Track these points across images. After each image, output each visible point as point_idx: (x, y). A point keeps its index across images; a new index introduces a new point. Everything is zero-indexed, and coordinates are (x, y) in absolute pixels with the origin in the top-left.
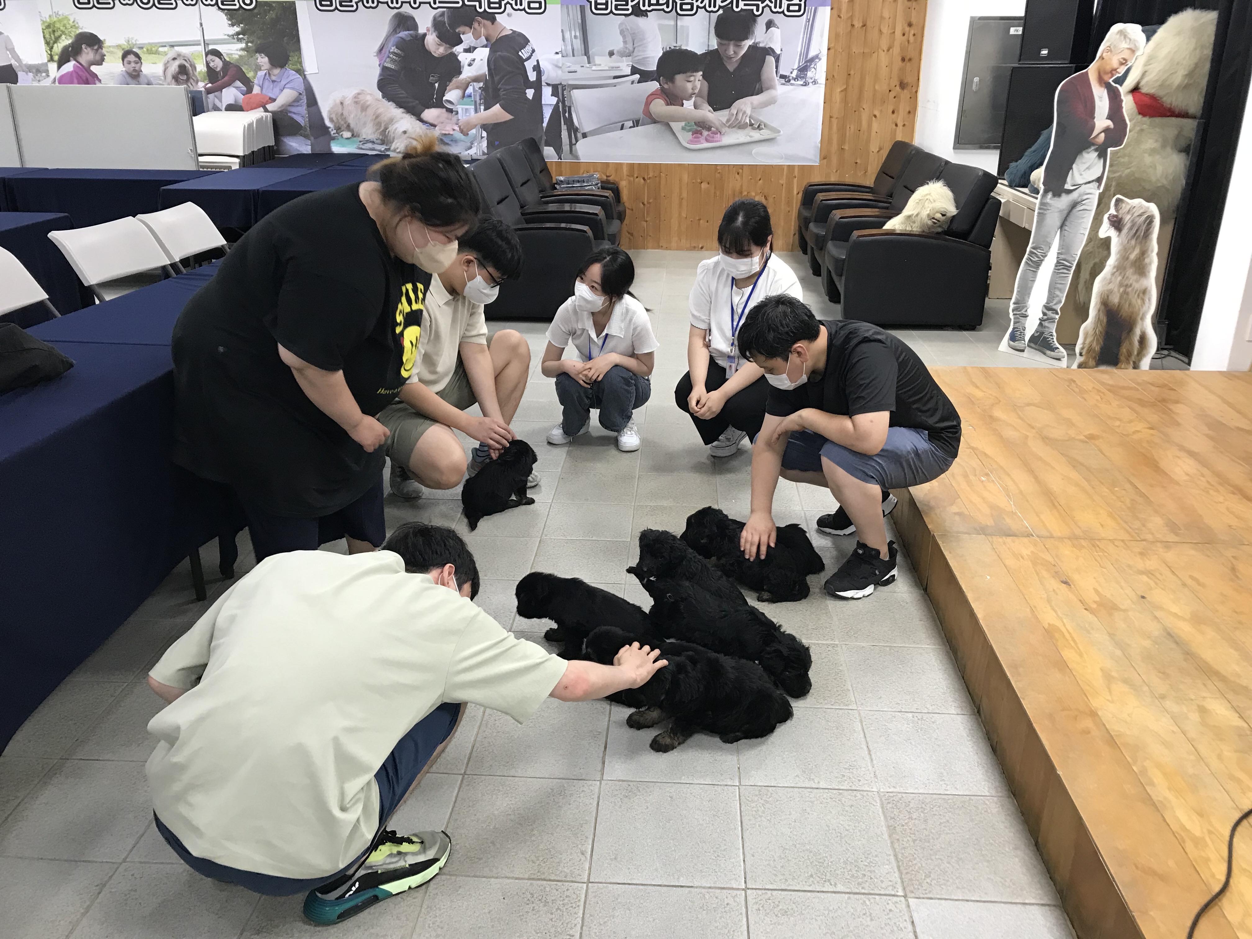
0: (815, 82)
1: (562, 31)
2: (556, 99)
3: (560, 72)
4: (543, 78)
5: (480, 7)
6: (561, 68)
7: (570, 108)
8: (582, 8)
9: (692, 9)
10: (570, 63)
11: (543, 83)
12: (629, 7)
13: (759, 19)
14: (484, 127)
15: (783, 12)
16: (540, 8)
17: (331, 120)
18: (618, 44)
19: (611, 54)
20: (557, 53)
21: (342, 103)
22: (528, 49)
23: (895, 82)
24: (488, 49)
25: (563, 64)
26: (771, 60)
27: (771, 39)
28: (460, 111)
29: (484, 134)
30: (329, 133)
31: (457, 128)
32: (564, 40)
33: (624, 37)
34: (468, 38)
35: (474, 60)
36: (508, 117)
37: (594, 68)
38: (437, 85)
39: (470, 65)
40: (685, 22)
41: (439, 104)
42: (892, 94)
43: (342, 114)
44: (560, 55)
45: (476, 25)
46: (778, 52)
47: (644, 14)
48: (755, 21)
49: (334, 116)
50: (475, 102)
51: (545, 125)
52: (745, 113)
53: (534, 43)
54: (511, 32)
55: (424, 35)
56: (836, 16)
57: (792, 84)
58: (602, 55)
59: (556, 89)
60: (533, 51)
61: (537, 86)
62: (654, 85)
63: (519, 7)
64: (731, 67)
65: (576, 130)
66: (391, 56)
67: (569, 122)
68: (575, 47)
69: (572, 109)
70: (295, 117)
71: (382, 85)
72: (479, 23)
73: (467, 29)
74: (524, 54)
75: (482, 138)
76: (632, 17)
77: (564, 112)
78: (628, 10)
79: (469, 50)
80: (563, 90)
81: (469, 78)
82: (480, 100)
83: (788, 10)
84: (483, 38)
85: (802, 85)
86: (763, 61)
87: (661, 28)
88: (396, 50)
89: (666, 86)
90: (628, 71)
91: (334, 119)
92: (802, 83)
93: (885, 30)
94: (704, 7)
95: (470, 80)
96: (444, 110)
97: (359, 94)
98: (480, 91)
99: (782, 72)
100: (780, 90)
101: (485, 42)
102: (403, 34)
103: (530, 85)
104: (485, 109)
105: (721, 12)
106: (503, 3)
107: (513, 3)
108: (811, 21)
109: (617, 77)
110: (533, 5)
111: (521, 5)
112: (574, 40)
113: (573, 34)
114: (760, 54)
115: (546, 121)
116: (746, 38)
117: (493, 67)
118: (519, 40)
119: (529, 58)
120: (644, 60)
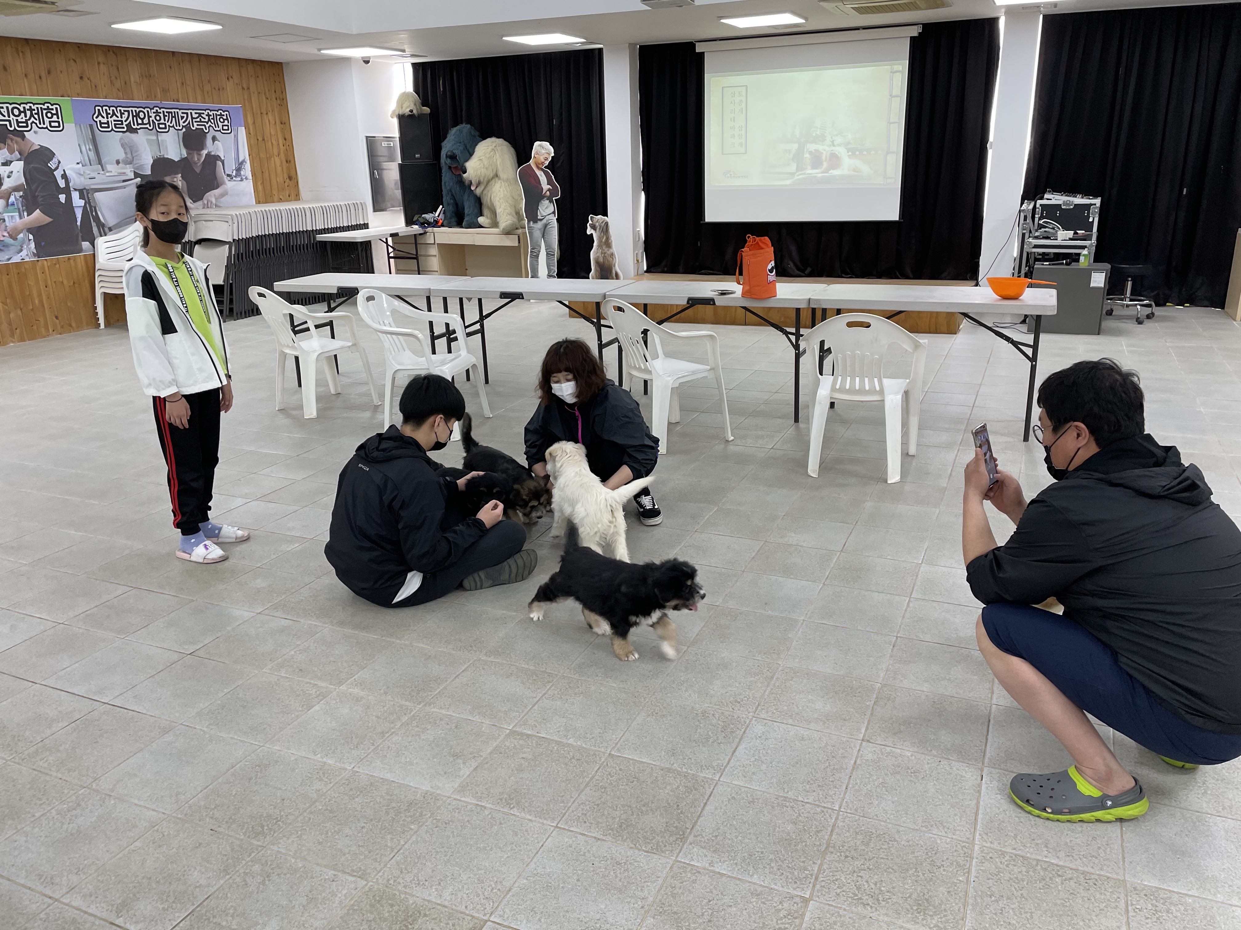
0: (247, 179)
1: (79, 145)
2: (84, 201)
3: (82, 179)
4: (71, 185)
5: (11, 127)
6: (82, 175)
7: (95, 208)
8: (91, 126)
9: (165, 128)
10: (89, 171)
11: (72, 189)
12: (124, 126)
13: (208, 135)
14: (30, 230)
16: (59, 126)
18: (121, 155)
19: (118, 162)
20: (78, 163)
22: (55, 160)
23: (286, 176)
24: (22, 162)
25: (84, 172)
26: (219, 163)
27: (217, 149)
29: (31, 237)
31: (6, 234)
32: (81, 152)
33: (124, 149)
34: (4, 154)
35: (12, 172)
36: (49, 220)
37: (108, 174)
39: (9, 177)
40: (162, 137)
42: (286, 184)
44: (80, 165)
45: (9, 141)
46: (223, 158)
47: (135, 131)
48: (206, 136)
50: (19, 209)
51: (79, 223)
52: (211, 202)
53: (59, 155)
54: (39, 147)
56: (248, 133)
58: (112, 164)
59: (83, 192)
60: (59, 162)
61: (67, 191)
63: (42, 126)
64: (198, 170)
65: (103, 225)
67: (97, 219)
68: (91, 158)
69: (97, 208)
72: (12, 140)
74: (52, 165)
75: (30, 240)
76: (128, 133)
77: (92, 211)
78: (124, 128)
80: (88, 194)
81: (10, 188)
82: (22, 206)
83: (223, 130)
84: (17, 153)
85: (240, 181)
86: (215, 165)
87: (148, 141)
90: (132, 176)
92: (239, 179)
93: (274, 142)
94: (173, 126)
95: (10, 190)
99: (227, 173)
100: (229, 185)
101: (19, 156)
103: (61, 191)
104: (28, 216)
105: (184, 130)
106: (29, 122)
107: (37, 122)
108: (236, 137)
109: (124, 181)
110: (53, 124)
111: (44, 124)
112: (89, 152)
113: (88, 147)
114: (213, 160)
115: (79, 220)
116: (202, 149)
117: (28, 177)
118: (46, 154)
119: (57, 168)
120: (141, 167)
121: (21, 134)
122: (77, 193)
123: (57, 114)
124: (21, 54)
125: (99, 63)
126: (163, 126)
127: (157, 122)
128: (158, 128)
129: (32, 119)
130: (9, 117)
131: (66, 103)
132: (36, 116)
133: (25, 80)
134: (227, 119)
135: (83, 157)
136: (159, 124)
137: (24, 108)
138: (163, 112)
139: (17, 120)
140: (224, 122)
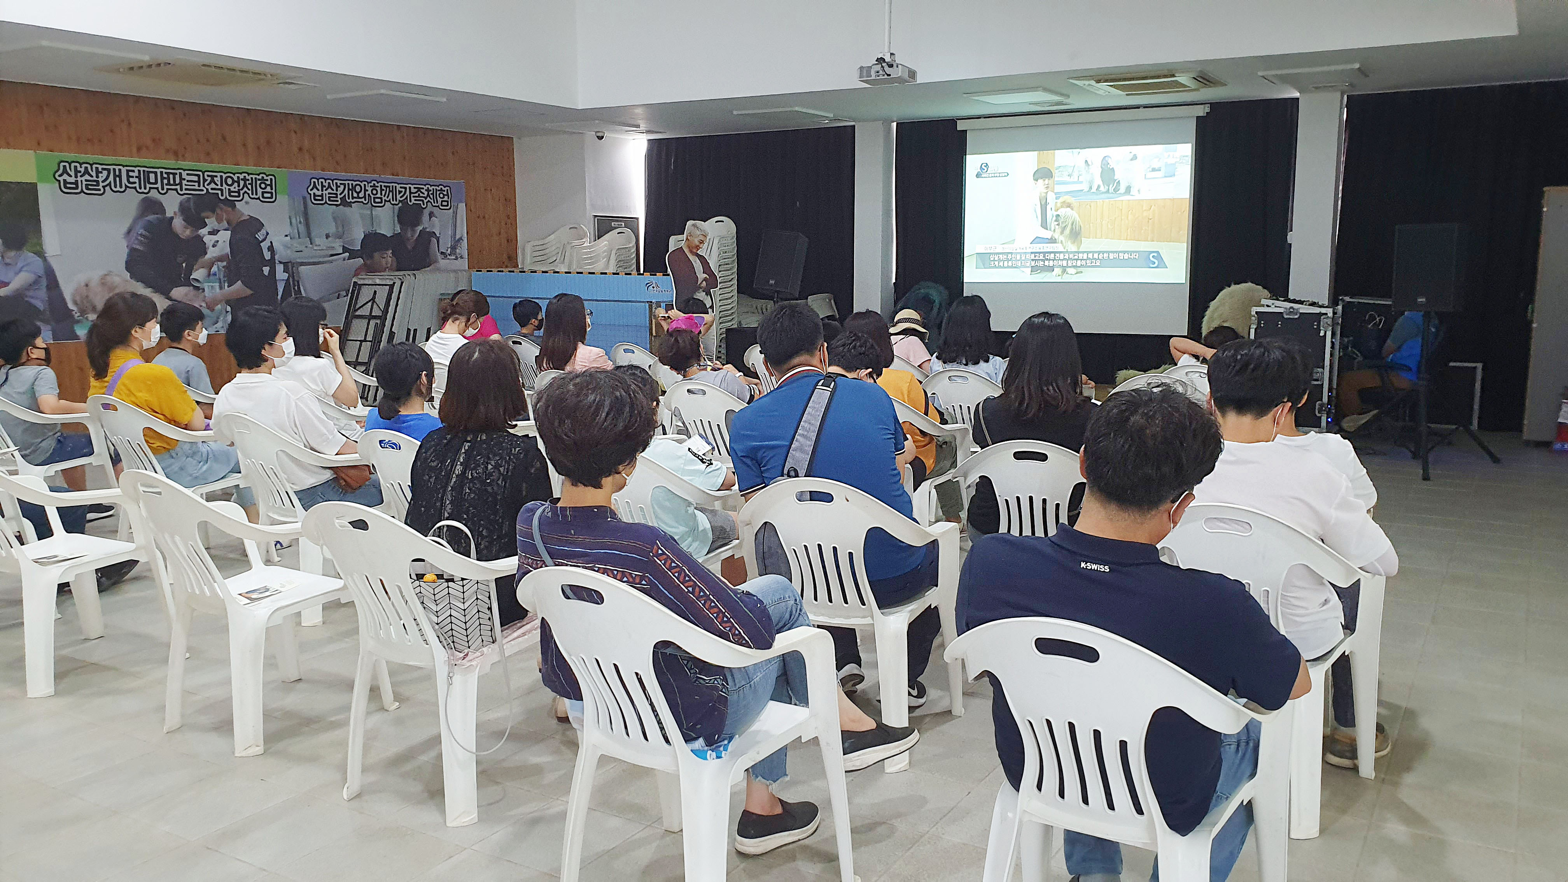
0: (461, 257)
1: (290, 218)
2: (287, 275)
3: (289, 252)
4: (276, 257)
5: (222, 195)
6: (289, 248)
7: (298, 282)
8: (304, 198)
9: (381, 202)
10: (296, 245)
11: (277, 262)
12: (339, 199)
13: (425, 211)
14: (228, 302)
15: (438, 206)
16: (271, 198)
17: (75, 303)
18: (332, 229)
20: (286, 236)
21: (87, 285)
22: (263, 232)
24: (230, 232)
25: (291, 245)
26: (434, 241)
27: (433, 226)
28: (206, 289)
29: (229, 309)
30: (73, 316)
31: (204, 305)
32: (291, 224)
33: (336, 222)
34: (211, 223)
35: (217, 242)
36: (249, 292)
37: (315, 248)
38: (184, 265)
39: (214, 246)
40: (377, 211)
41: (187, 283)
43: (87, 297)
44: (288, 238)
45: (218, 211)
46: (438, 235)
47: (349, 205)
48: (422, 212)
49: (78, 298)
53: (267, 227)
54: (248, 217)
55: (172, 218)
56: (469, 209)
57: (448, 259)
58: (321, 237)
59: (287, 266)
60: (268, 234)
62: (360, 261)
63: (254, 196)
64: (410, 247)
66: (139, 238)
68: (300, 231)
69: (300, 282)
70: (33, 301)
71: (129, 266)
72: (221, 209)
73: (210, 214)
74: (260, 236)
76: (341, 207)
77: (294, 284)
79: (214, 232)
80: (293, 267)
81: (214, 258)
82: (224, 277)
83: (442, 205)
84: (225, 222)
85: (454, 259)
86: (429, 242)
87: (362, 216)
88: (144, 233)
89: (368, 262)
91: (79, 302)
92: (454, 258)
93: (495, 221)
94: (390, 201)
95: (214, 260)
96: (192, 288)
97: (106, 275)
98: (223, 269)
100: (442, 263)
101: (227, 226)
102: (151, 217)
103: (265, 263)
104: (228, 287)
105: (400, 205)
106: (242, 192)
107: (250, 192)
108: (455, 213)
109: (332, 255)
110: (266, 195)
111: (256, 195)
112: (299, 225)
113: (298, 220)
114: (427, 236)
115: (280, 294)
116: (418, 225)
117: (234, 248)
118: (255, 224)
119: (264, 240)
120: (352, 242)
122: (282, 266)
123: (271, 185)
125: (320, 136)
126: (379, 200)
127: (372, 196)
128: (374, 202)
129: (245, 189)
130: (222, 185)
131: (282, 174)
132: (250, 187)
133: (243, 150)
134: (448, 195)
135: (293, 230)
136: (374, 198)
137: (238, 177)
138: (381, 186)
140: (444, 198)
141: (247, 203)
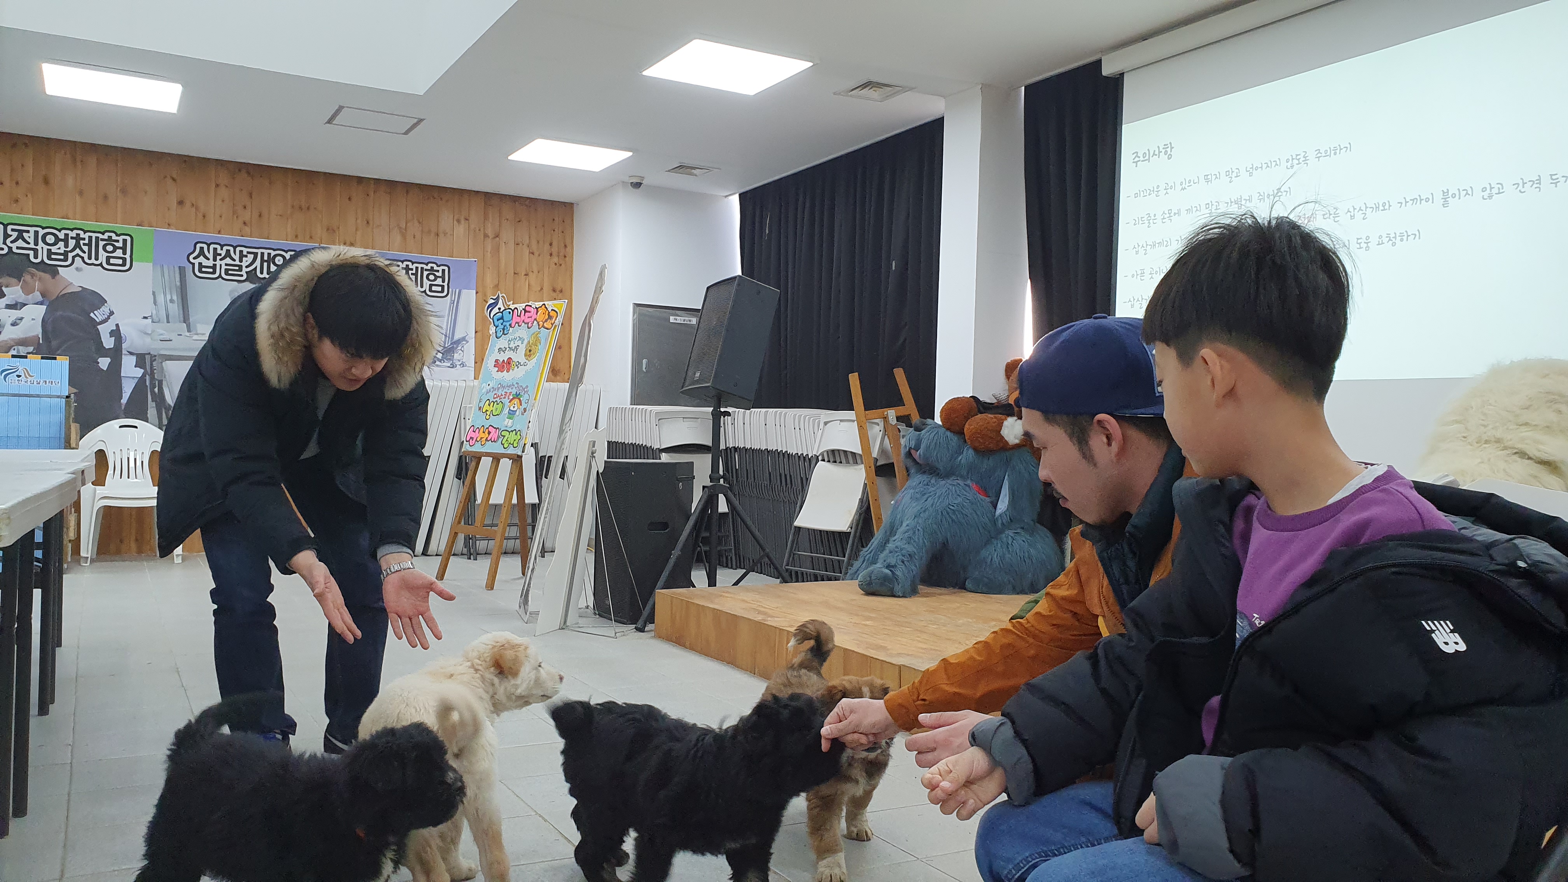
0: (462, 363)
1: (154, 293)
2: (142, 371)
3: (148, 340)
4: (124, 346)
5: (36, 257)
6: (149, 334)
7: (161, 383)
8: (182, 270)
10: (162, 330)
11: (124, 352)
12: (243, 273)
16: (123, 265)
20: (145, 318)
22: (105, 310)
24: (43, 308)
25: (153, 331)
32: (155, 303)
34: (14, 292)
35: (21, 319)
37: (195, 337)
44: (149, 321)
45: (27, 277)
51: (124, 401)
53: (112, 303)
54: (81, 289)
56: (481, 300)
57: (437, 365)
59: (141, 360)
60: (112, 313)
61: (116, 354)
63: (93, 261)
67: (160, 397)
68: (171, 313)
69: (164, 383)
72: (33, 275)
74: (98, 315)
76: (247, 283)
77: (153, 385)
78: (242, 276)
80: (152, 361)
81: (12, 340)
83: (431, 290)
84: (37, 294)
85: (449, 367)
92: (448, 363)
95: (12, 343)
101: (40, 299)
103: (105, 353)
106: (70, 255)
107: (86, 256)
108: (456, 304)
110: (111, 261)
111: (97, 259)
112: (170, 305)
113: (169, 297)
117: (50, 328)
118: (92, 300)
119: (104, 321)
121: (53, 271)
122: (133, 359)
123: (124, 248)
124: (79, 163)
125: (217, 186)
129: (78, 251)
130: (36, 244)
131: (144, 236)
132: (86, 248)
133: (78, 197)
134: (443, 278)
135: (158, 311)
137: (66, 235)
139: (49, 251)
140: (435, 280)
141: (77, 269)
